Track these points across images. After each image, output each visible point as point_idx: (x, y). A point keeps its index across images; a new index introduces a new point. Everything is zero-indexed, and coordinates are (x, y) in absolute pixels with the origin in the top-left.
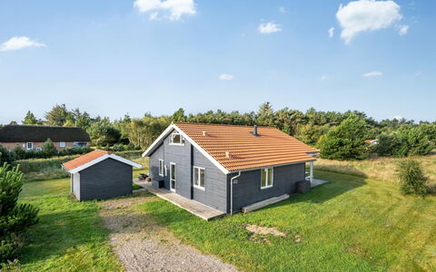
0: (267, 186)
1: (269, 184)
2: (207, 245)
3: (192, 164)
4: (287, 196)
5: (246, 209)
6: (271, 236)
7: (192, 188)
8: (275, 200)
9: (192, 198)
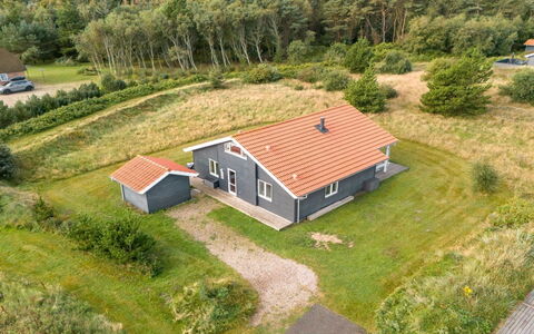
0: (331, 194)
1: (334, 190)
2: (284, 252)
3: (257, 178)
4: (351, 198)
5: (312, 217)
6: (330, 244)
7: (257, 197)
8: (339, 204)
9: (257, 204)
